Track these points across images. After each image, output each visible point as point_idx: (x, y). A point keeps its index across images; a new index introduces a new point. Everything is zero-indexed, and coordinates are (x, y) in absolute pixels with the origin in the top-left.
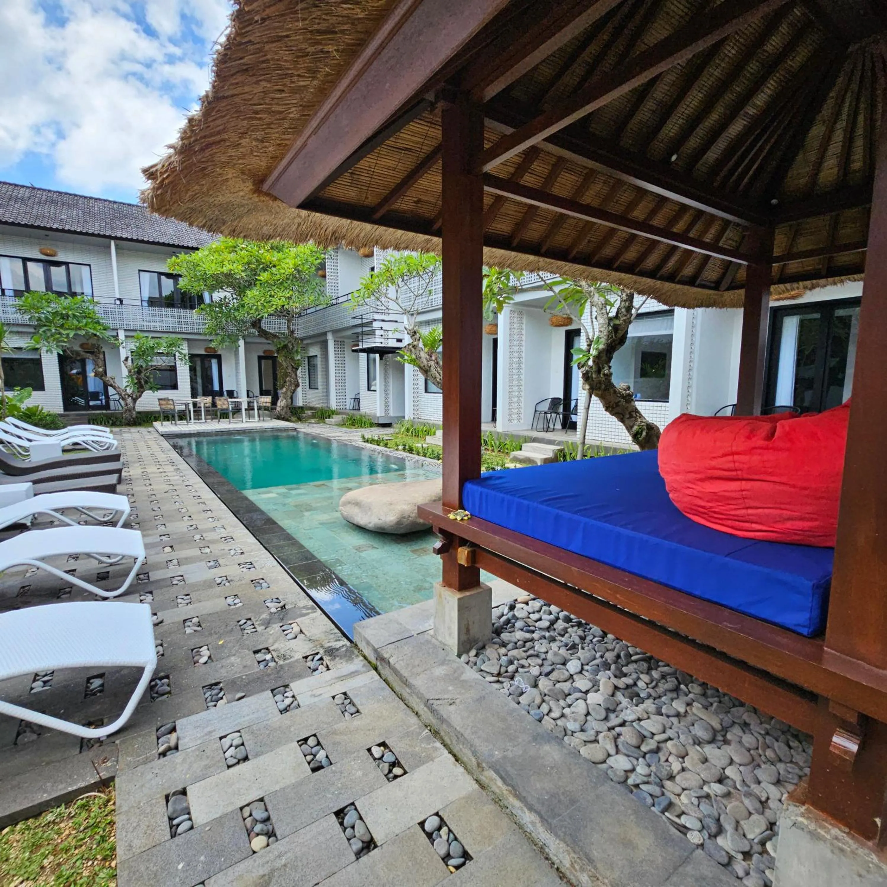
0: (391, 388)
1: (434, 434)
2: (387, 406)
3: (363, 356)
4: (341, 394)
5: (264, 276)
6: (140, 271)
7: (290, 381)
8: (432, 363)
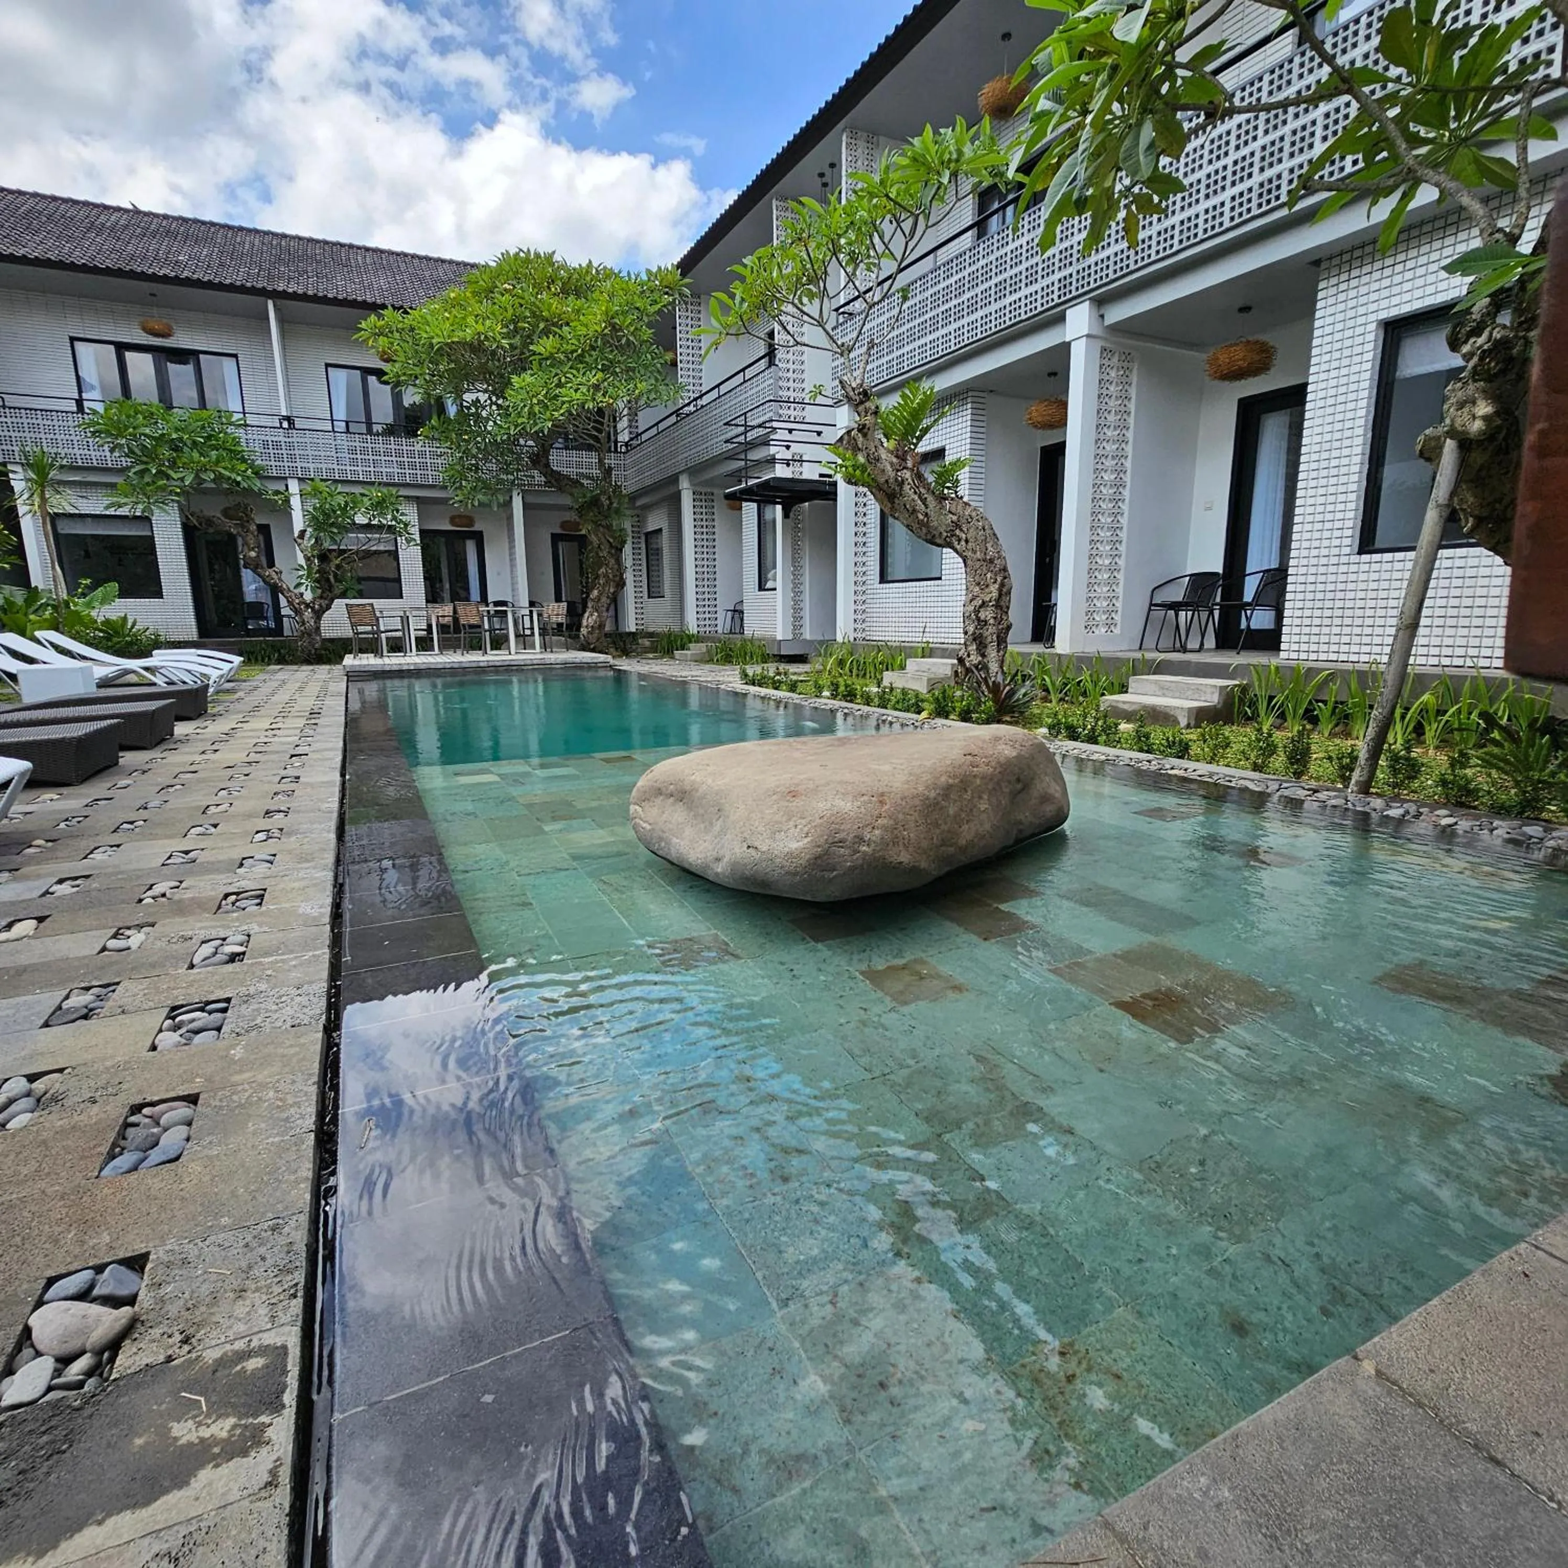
0: (807, 579)
1: (902, 667)
2: (797, 619)
3: (750, 509)
4: (707, 601)
5: (545, 346)
6: (327, 365)
7: (606, 575)
8: (907, 474)
